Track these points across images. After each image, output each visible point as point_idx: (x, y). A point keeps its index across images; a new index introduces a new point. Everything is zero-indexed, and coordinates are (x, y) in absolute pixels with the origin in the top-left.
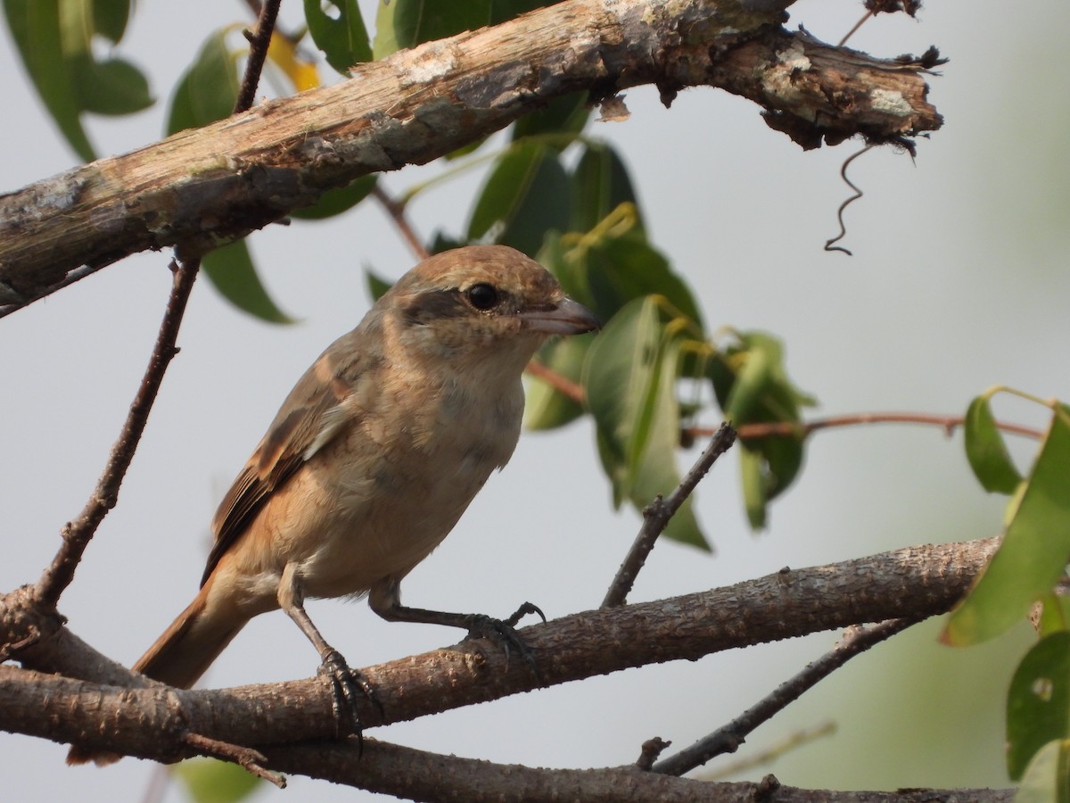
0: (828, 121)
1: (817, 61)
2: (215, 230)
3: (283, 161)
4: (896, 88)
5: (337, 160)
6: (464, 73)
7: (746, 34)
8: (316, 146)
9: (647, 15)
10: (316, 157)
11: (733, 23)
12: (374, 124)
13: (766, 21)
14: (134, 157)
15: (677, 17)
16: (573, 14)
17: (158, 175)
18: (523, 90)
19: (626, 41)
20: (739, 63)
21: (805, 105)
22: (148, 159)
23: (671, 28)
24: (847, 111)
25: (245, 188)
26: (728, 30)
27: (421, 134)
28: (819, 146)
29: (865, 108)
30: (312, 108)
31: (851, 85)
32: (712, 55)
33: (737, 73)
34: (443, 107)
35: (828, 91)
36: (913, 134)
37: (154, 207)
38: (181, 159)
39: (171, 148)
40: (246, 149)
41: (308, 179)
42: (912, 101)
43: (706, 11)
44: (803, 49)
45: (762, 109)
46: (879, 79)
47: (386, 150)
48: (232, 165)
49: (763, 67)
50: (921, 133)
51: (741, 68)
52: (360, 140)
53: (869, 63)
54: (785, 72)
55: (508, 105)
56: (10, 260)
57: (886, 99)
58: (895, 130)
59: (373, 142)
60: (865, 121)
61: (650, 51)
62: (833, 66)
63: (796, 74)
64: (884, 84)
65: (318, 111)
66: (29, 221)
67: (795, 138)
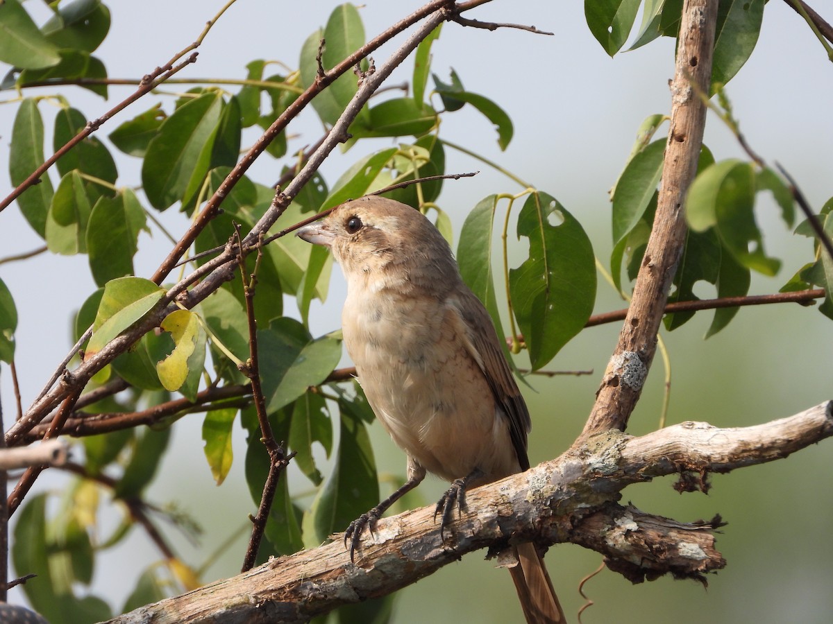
0: (650, 564)
1: (642, 524)
3: (286, 597)
4: (695, 542)
5: (323, 596)
6: (406, 537)
7: (595, 508)
8: (308, 587)
9: (529, 496)
10: (309, 594)
11: (586, 500)
12: (347, 572)
13: (608, 499)
14: (186, 597)
15: (549, 497)
16: (479, 497)
17: (203, 609)
18: (447, 548)
19: (515, 514)
20: (590, 527)
21: (634, 554)
22: (196, 598)
23: (545, 505)
24: (662, 557)
25: (261, 616)
26: (583, 505)
27: (379, 578)
28: (642, 581)
29: (674, 555)
30: (305, 563)
31: (665, 540)
32: (572, 522)
33: (588, 534)
34: (393, 559)
35: (650, 544)
36: (706, 572)
38: (218, 598)
39: (211, 591)
40: (262, 590)
41: (303, 609)
42: (705, 549)
43: (568, 493)
44: (632, 517)
45: (604, 557)
46: (683, 536)
47: (355, 589)
48: (252, 600)
49: (606, 529)
50: (712, 571)
51: (592, 530)
52: (338, 583)
53: (676, 526)
54: (621, 532)
55: (436, 558)
57: (688, 549)
58: (694, 569)
59: (346, 583)
60: (674, 564)
61: (531, 520)
62: (652, 528)
63: (628, 533)
64: (687, 539)
65: (309, 564)
67: (627, 576)
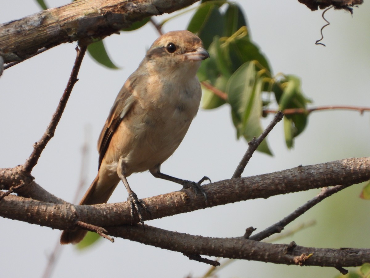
0: (321, 0)
2: (93, 36)
3: (118, 11)
5: (138, 11)
8: (131, 5)
10: (131, 9)
14: (63, 8)
17: (72, 15)
22: (69, 9)
25: (104, 21)
27: (170, 2)
28: (317, 9)
36: (352, 6)
37: (70, 26)
38: (81, 9)
39: (77, 5)
40: (105, 6)
41: (128, 18)
47: (157, 7)
48: (99, 12)
50: (355, 5)
52: (147, 4)
56: (17, 45)
58: (345, 4)
59: (152, 4)
60: (334, 0)
66: (24, 30)
67: (308, 6)
